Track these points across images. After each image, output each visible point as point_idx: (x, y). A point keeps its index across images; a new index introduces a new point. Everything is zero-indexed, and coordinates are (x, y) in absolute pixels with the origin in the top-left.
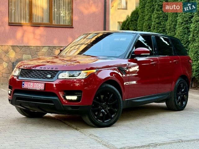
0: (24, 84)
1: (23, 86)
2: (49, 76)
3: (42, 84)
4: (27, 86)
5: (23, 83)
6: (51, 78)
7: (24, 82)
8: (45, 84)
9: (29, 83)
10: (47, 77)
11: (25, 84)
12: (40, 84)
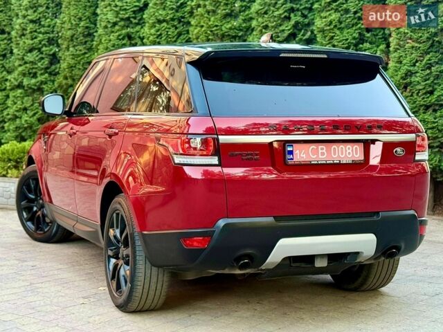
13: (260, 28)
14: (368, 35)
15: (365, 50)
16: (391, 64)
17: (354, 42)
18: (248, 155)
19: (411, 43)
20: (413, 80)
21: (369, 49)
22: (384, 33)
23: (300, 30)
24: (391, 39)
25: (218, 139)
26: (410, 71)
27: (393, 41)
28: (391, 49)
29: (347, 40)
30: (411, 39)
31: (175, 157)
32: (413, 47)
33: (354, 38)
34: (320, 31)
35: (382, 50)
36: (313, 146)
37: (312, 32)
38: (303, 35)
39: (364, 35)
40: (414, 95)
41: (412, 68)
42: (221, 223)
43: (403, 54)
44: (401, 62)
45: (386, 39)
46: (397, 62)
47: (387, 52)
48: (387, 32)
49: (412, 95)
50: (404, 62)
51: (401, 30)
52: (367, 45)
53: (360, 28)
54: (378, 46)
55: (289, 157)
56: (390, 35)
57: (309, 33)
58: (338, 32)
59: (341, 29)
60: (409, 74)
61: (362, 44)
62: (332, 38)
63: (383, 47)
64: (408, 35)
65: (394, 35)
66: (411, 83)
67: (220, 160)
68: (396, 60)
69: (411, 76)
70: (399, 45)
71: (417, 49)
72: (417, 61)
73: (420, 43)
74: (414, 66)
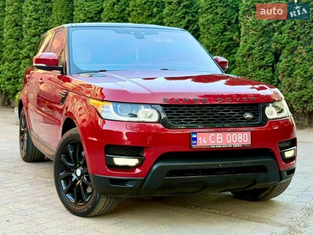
0: (195, 139)
1: (195, 142)
2: (248, 116)
3: (245, 134)
4: (205, 141)
5: (194, 136)
6: (253, 119)
7: (195, 133)
8: (252, 132)
9: (213, 134)
10: (244, 119)
11: (199, 139)
12: (240, 134)
13: (168, 23)
14: (229, 27)
15: (227, 35)
16: (241, 43)
17: (221, 31)
19: (252, 32)
20: (253, 52)
21: (229, 35)
22: (238, 26)
23: (191, 24)
24: (241, 29)
26: (251, 47)
27: (242, 30)
28: (241, 35)
29: (217, 30)
30: (252, 29)
32: (253, 34)
33: (221, 29)
34: (202, 25)
35: (236, 36)
37: (198, 25)
38: (193, 27)
39: (226, 27)
40: (254, 61)
41: (252, 46)
43: (248, 38)
44: (246, 42)
45: (239, 29)
46: (245, 42)
47: (239, 37)
48: (239, 25)
49: (252, 61)
50: (248, 42)
51: (247, 24)
52: (228, 33)
53: (224, 23)
54: (234, 33)
56: (241, 27)
57: (196, 26)
58: (212, 25)
59: (214, 24)
60: (251, 49)
61: (226, 32)
62: (209, 29)
63: (237, 34)
64: (251, 27)
65: (243, 27)
66: (252, 54)
68: (244, 41)
69: (252, 50)
70: (246, 33)
71: (255, 35)
72: (255, 42)
73: (257, 31)
74: (254, 44)
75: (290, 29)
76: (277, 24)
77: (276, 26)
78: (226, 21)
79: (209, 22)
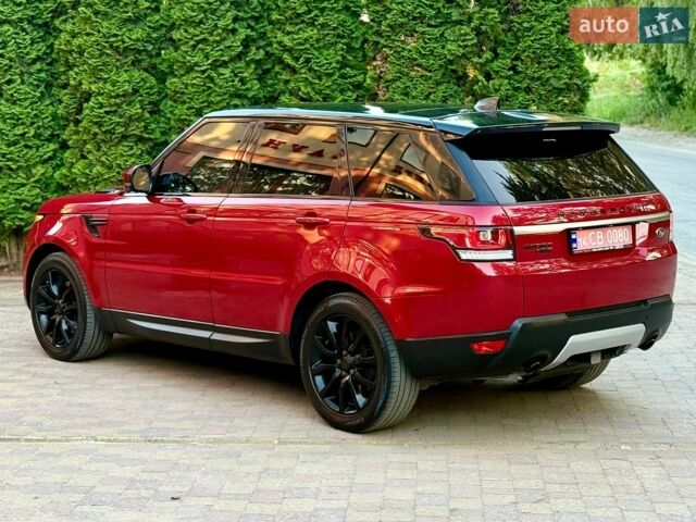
17: (338, 66)
18: (542, 246)
19: (419, 72)
25: (512, 231)
28: (389, 77)
30: (419, 65)
31: (460, 252)
32: (422, 76)
35: (372, 78)
36: (592, 232)
38: (256, 54)
42: (518, 323)
43: (409, 84)
44: (407, 94)
46: (402, 94)
53: (341, 49)
54: (367, 73)
55: (574, 245)
58: (316, 53)
61: (346, 69)
62: (308, 60)
63: (373, 73)
64: (416, 62)
65: (392, 59)
67: (514, 255)
70: (401, 72)
71: (427, 79)
72: (430, 94)
73: (430, 71)
74: (427, 97)
75: (509, 70)
76: (480, 57)
77: (481, 60)
78: (344, 44)
79: (307, 46)
